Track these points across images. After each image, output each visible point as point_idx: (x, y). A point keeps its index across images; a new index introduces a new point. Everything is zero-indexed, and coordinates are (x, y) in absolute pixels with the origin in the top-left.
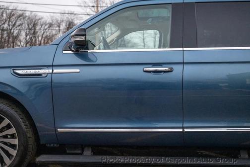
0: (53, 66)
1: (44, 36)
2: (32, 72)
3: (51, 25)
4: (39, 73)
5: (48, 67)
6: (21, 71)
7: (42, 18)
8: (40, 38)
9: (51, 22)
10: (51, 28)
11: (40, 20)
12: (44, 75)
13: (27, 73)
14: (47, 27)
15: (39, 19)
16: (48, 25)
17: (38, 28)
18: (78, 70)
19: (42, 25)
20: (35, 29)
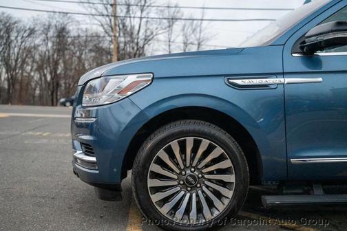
0: (283, 74)
1: (22, 47)
2: (256, 81)
3: (32, 32)
4: (266, 83)
5: (276, 74)
6: (240, 81)
7: (20, 21)
8: (16, 50)
9: (32, 27)
10: (32, 35)
11: (16, 25)
12: (273, 87)
13: (249, 84)
14: (26, 35)
15: (15, 23)
16: (28, 32)
17: (13, 35)
18: (320, 79)
19: (18, 32)
20: (9, 37)
